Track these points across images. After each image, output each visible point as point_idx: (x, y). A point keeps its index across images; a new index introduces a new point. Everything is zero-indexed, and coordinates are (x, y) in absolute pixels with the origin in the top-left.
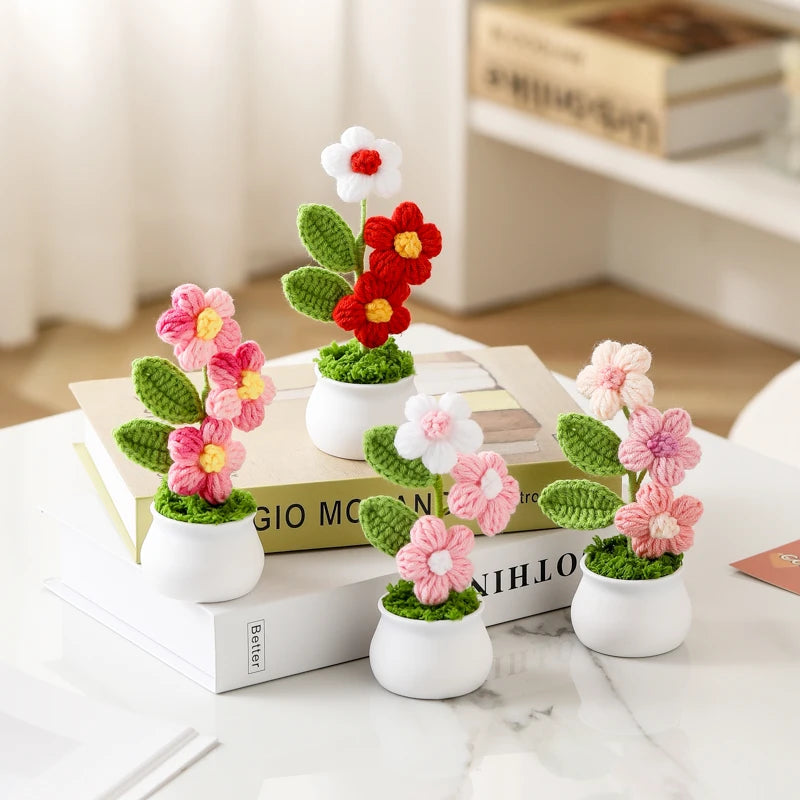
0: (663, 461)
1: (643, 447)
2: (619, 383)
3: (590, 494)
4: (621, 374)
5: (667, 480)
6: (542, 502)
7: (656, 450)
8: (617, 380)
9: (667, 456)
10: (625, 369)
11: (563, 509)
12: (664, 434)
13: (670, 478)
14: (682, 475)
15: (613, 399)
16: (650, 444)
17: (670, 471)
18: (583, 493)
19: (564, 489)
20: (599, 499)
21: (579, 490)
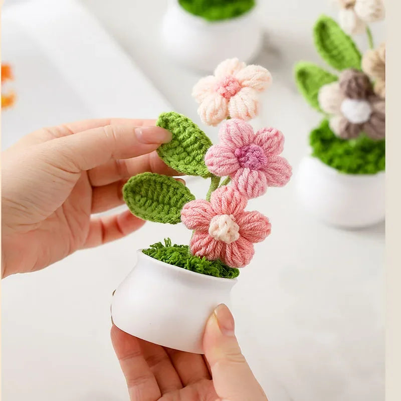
0: (246, 171)
1: (230, 154)
2: (233, 92)
3: (171, 190)
4: (238, 86)
5: (246, 189)
6: (126, 189)
7: (242, 159)
8: (231, 88)
9: (252, 167)
10: (243, 84)
11: (143, 200)
12: (253, 146)
13: (249, 188)
14: (263, 190)
15: (221, 105)
16: (237, 152)
17: (251, 181)
18: (165, 187)
19: (149, 180)
20: (178, 196)
21: (162, 184)
